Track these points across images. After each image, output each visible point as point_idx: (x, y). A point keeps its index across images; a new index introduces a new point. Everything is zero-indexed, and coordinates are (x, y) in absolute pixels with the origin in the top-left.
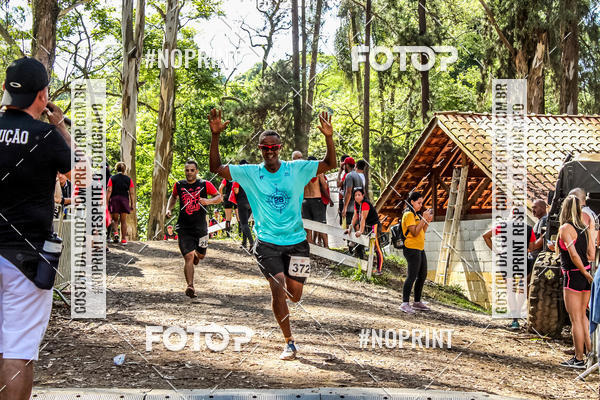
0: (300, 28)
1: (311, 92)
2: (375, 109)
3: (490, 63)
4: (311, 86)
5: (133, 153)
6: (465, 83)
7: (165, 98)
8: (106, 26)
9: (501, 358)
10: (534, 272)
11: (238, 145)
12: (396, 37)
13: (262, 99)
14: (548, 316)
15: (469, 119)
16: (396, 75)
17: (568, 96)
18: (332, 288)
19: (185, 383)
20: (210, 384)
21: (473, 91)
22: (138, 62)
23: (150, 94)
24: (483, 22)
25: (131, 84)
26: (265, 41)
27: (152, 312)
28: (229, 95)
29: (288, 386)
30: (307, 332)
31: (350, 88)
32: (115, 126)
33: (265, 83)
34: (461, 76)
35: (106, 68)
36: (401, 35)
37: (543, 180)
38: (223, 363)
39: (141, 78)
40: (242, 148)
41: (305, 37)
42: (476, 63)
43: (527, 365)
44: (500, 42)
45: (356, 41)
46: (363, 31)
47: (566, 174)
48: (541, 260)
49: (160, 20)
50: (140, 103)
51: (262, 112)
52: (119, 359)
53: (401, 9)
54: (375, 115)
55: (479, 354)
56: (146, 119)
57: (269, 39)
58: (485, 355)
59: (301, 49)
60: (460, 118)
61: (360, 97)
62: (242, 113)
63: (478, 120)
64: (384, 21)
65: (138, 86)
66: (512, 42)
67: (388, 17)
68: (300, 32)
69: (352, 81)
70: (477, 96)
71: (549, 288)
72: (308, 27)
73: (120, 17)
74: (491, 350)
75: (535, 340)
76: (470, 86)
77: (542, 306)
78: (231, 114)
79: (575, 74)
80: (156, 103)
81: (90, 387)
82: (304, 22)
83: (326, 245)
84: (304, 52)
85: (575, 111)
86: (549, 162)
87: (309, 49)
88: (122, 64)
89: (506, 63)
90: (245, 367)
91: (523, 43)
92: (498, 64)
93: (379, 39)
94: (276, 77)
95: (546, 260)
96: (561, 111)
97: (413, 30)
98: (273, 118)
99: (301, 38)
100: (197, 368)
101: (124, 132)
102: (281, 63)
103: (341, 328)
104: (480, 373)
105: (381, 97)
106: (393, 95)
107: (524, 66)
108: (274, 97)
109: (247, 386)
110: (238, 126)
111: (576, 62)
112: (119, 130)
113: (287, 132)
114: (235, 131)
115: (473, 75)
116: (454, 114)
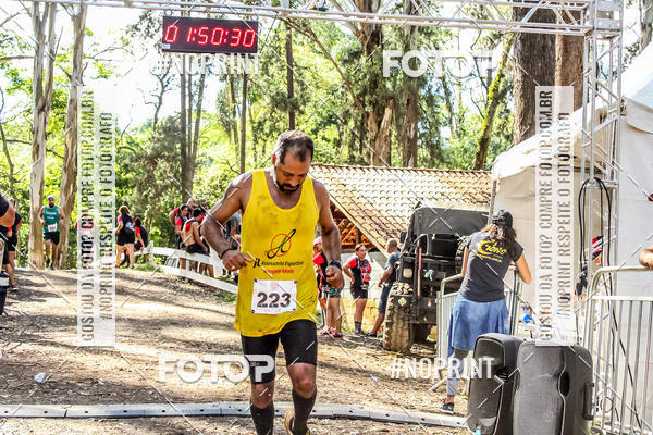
0: (187, 90)
1: (196, 143)
2: (249, 159)
3: (346, 123)
4: (196, 139)
5: (41, 192)
6: (324, 138)
7: (69, 146)
8: (18, 83)
9: (364, 372)
10: (389, 299)
11: (133, 187)
12: (268, 100)
13: (153, 148)
14: (401, 336)
15: (332, 170)
16: (267, 131)
17: (410, 152)
18: (217, 312)
19: (100, 398)
20: (123, 399)
21: (331, 145)
22: (46, 115)
23: (57, 142)
24: (341, 90)
25: (41, 134)
26: (157, 100)
27: (63, 333)
28: (125, 144)
29: (191, 401)
30: (201, 352)
31: (228, 140)
32: (25, 169)
33: (156, 135)
34: (321, 133)
35: (17, 120)
36: (273, 97)
37: (393, 221)
38: (131, 379)
39: (48, 129)
40: (136, 189)
41: (191, 96)
42: (335, 123)
43: (385, 378)
44: (355, 106)
45: (234, 101)
46: (240, 93)
47: (416, 218)
48: (395, 289)
49: (65, 78)
50: (47, 150)
51: (152, 160)
52: (39, 377)
53: (273, 76)
54: (249, 165)
55: (346, 369)
56: (53, 165)
57: (160, 99)
58: (351, 369)
59: (187, 107)
60: (325, 169)
61: (237, 149)
62: (137, 161)
63: (339, 170)
64: (258, 86)
65: (46, 136)
66: (364, 106)
67: (261, 82)
68: (187, 93)
69: (230, 135)
70: (335, 150)
71: (402, 313)
72: (194, 89)
73: (31, 76)
74: (354, 366)
75: (390, 357)
76: (329, 141)
77: (397, 328)
78: (127, 161)
79: (415, 134)
80: (61, 150)
81: (15, 403)
82: (190, 84)
83: (212, 275)
84: (190, 110)
85: (415, 165)
86: (398, 207)
87: (194, 107)
88: (32, 116)
89: (359, 123)
90: (150, 383)
91: (374, 107)
92: (351, 123)
93: (254, 100)
94: (167, 130)
95: (399, 289)
96: (405, 164)
97: (283, 94)
98: (163, 165)
99: (187, 98)
100: (108, 385)
101: (34, 175)
102: (170, 119)
103: (229, 347)
104: (351, 387)
105: (255, 149)
106: (264, 147)
107: (374, 126)
108: (164, 148)
109: (155, 401)
110: (133, 170)
111: (416, 124)
112: (29, 173)
113: (175, 176)
114: (129, 176)
115: (332, 132)
116: (320, 166)
